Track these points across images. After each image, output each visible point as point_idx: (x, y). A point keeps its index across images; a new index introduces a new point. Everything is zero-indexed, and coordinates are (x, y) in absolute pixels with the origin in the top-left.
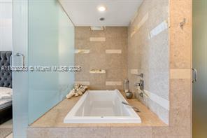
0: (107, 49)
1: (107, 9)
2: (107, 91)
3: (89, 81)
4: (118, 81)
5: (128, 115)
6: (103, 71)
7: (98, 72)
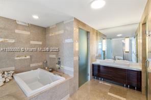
0: (31, 40)
1: (39, 17)
2: (32, 71)
3: (15, 66)
4: (39, 62)
5: (59, 79)
6: (28, 57)
7: (24, 58)
